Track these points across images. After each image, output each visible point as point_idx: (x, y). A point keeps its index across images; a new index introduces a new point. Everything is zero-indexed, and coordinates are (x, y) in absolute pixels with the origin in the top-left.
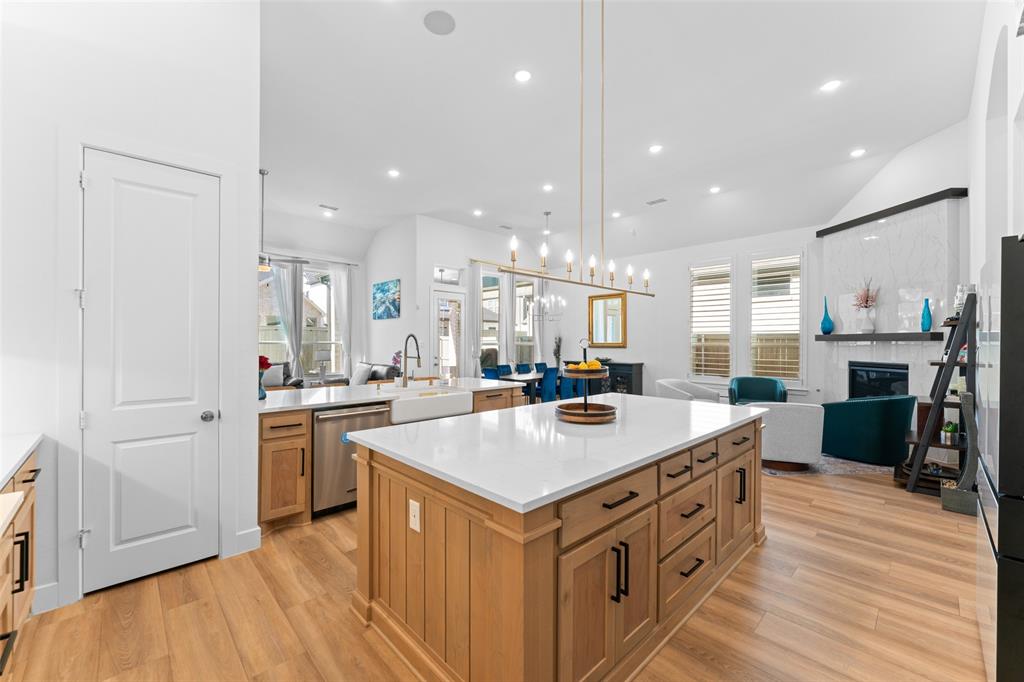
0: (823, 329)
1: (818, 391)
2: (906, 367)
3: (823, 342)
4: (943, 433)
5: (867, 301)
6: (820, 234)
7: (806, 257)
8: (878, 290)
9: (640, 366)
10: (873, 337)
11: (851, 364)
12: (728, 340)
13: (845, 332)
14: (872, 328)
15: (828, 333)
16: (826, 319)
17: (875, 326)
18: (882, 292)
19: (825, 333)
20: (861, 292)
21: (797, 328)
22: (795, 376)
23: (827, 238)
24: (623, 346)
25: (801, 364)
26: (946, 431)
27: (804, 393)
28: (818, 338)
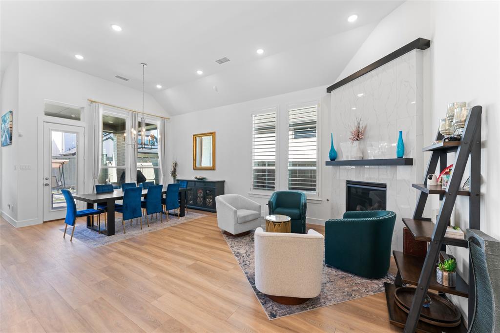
0: (330, 157)
1: (328, 200)
2: (385, 186)
3: (331, 167)
4: (439, 273)
5: (358, 136)
6: (329, 90)
7: (320, 107)
8: (366, 127)
9: (223, 182)
10: (361, 163)
11: (348, 182)
12: (274, 165)
13: (344, 159)
14: (362, 156)
15: (334, 160)
16: (332, 150)
17: (363, 155)
18: (368, 128)
19: (331, 160)
20: (354, 129)
21: (315, 156)
22: (314, 190)
23: (334, 92)
24: (213, 169)
25: (317, 182)
26: (443, 270)
27: (320, 202)
28: (327, 164)
